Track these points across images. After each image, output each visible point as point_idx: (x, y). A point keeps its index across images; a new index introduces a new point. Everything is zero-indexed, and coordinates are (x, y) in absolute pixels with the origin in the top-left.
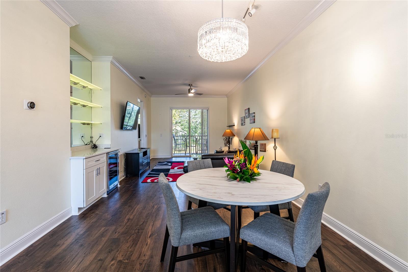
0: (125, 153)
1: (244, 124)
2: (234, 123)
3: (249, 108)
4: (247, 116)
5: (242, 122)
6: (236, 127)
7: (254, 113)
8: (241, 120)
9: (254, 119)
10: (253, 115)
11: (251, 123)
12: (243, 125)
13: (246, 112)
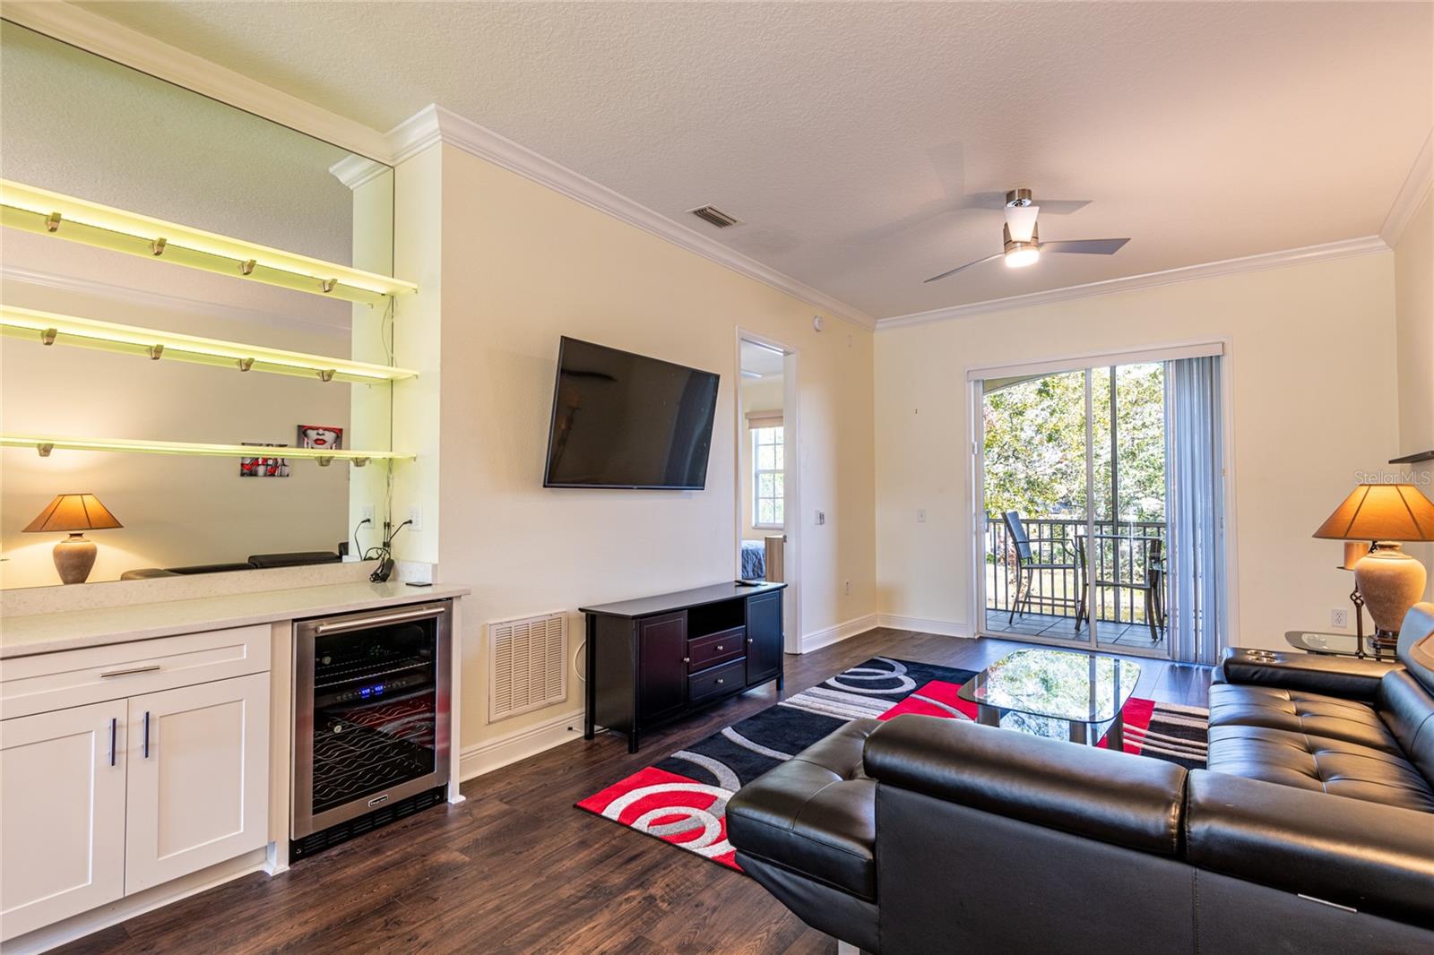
0: (581, 610)
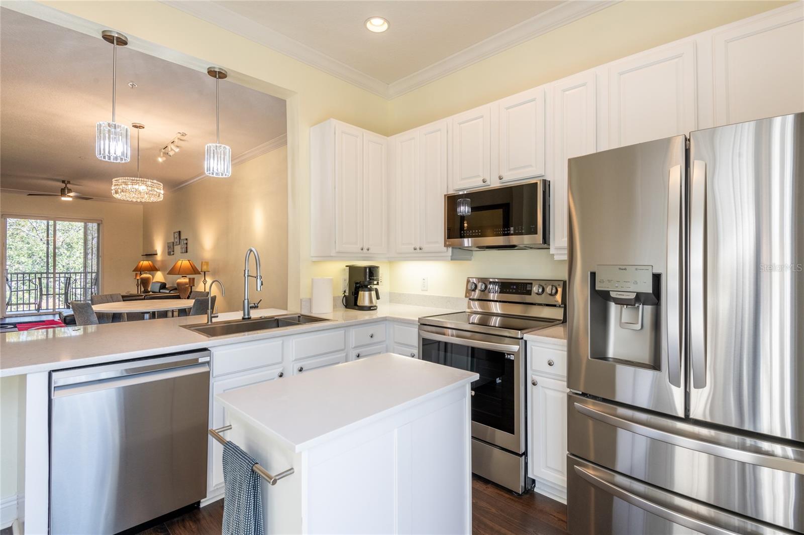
1: (172, 253)
2: (156, 250)
3: (180, 232)
4: (176, 242)
5: (170, 250)
6: (159, 257)
7: (186, 239)
8: (168, 247)
9: (187, 248)
10: (185, 242)
11: (182, 253)
12: (170, 255)
13: (175, 236)
